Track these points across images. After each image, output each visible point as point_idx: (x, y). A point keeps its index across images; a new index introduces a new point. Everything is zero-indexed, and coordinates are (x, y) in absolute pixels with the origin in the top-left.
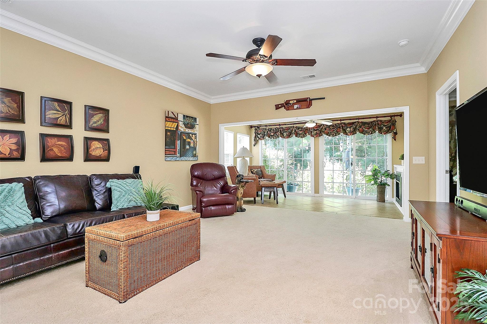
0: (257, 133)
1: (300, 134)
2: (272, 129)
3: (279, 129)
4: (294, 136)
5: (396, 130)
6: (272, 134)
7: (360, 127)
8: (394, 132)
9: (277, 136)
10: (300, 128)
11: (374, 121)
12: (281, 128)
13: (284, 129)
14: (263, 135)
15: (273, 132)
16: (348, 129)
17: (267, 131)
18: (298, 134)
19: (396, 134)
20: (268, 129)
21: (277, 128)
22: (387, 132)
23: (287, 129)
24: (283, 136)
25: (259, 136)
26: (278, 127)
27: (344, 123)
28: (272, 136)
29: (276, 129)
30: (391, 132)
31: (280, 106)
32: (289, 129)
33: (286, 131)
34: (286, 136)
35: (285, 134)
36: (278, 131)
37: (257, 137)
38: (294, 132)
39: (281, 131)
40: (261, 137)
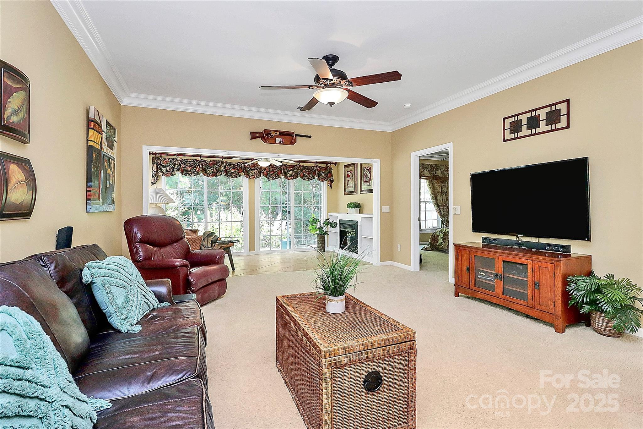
0: (160, 164)
1: (232, 173)
2: (188, 162)
3: (199, 162)
4: (224, 174)
5: (333, 178)
6: (188, 169)
7: (301, 171)
8: (330, 180)
9: (196, 172)
10: (232, 164)
11: (314, 166)
12: (203, 162)
13: (208, 163)
14: (171, 168)
15: (190, 166)
16: (290, 173)
17: (178, 163)
18: (229, 172)
19: (332, 181)
20: (181, 160)
21: (196, 160)
22: (324, 179)
23: (212, 164)
24: (205, 172)
25: (164, 170)
26: (198, 159)
27: (285, 164)
28: (189, 171)
29: (194, 162)
30: (328, 180)
31: (258, 135)
32: (215, 164)
33: (210, 166)
34: (211, 174)
35: (210, 171)
36: (198, 165)
37: (160, 171)
38: (223, 169)
39: (202, 165)
40: (167, 171)
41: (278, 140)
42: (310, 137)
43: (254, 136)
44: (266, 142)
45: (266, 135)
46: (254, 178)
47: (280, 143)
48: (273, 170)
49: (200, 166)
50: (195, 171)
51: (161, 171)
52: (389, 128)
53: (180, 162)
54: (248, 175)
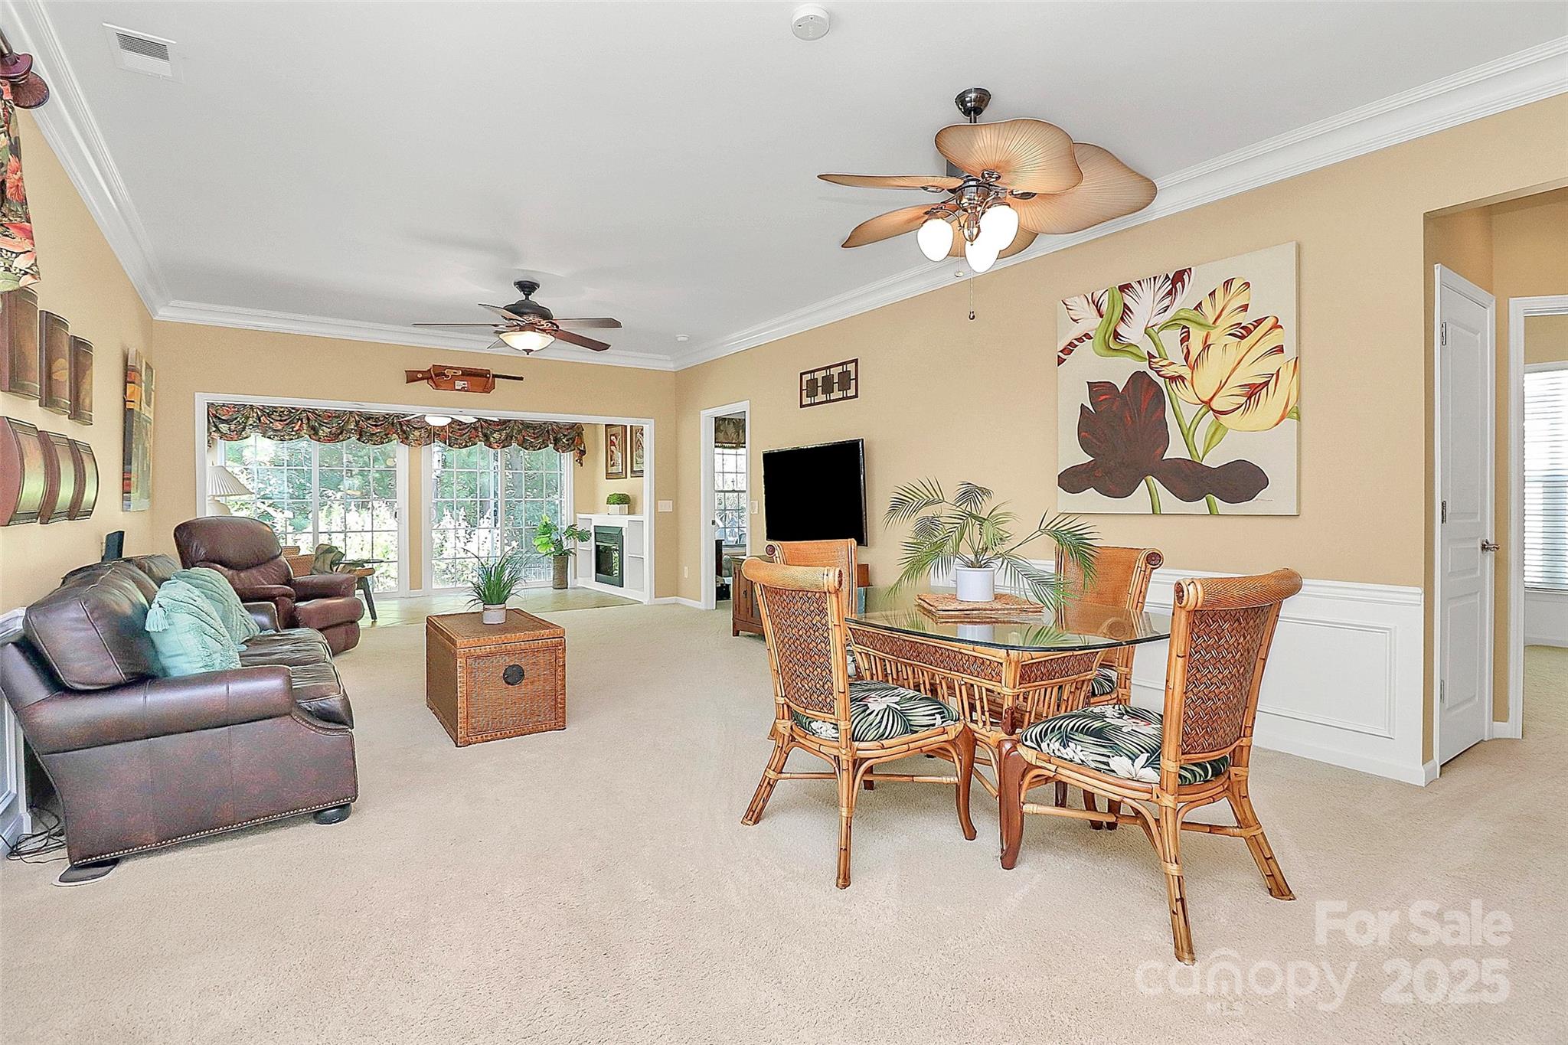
0: (216, 417)
1: (373, 434)
2: (276, 412)
3: (301, 413)
4: (354, 438)
5: (584, 447)
6: (278, 426)
7: (520, 431)
8: (579, 449)
9: (293, 433)
10: (372, 418)
11: (545, 423)
12: (309, 412)
13: (319, 416)
14: (240, 424)
15: (281, 421)
16: (495, 435)
17: (255, 415)
18: (366, 432)
19: (583, 453)
20: (261, 408)
22: (567, 448)
23: (329, 417)
24: (314, 432)
25: (224, 428)
27: (485, 420)
28: (278, 431)
30: (574, 449)
31: (420, 376)
32: (335, 417)
33: (325, 421)
34: (326, 436)
35: (324, 431)
36: (298, 420)
37: (214, 429)
38: (352, 427)
39: (308, 419)
40: (229, 429)
41: (459, 384)
42: (521, 379)
43: (412, 377)
44: (437, 387)
45: (436, 375)
46: (420, 445)
47: (463, 389)
48: (459, 429)
49: (302, 421)
50: (293, 431)
51: (218, 430)
52: (671, 366)
53: (259, 413)
54: (407, 438)
